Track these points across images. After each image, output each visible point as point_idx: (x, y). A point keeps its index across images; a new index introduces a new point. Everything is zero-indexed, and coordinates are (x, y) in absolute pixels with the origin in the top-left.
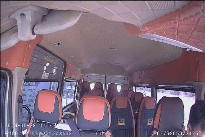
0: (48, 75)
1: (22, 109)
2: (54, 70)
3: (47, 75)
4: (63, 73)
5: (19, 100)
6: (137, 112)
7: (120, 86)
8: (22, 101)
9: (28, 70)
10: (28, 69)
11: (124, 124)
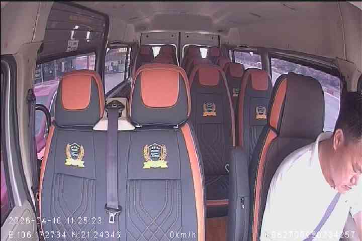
0: (78, 44)
1: (35, 112)
2: (89, 33)
3: (75, 43)
4: (103, 35)
5: (29, 99)
6: (237, 95)
7: (206, 50)
8: (34, 99)
9: (43, 44)
10: (41, 43)
11: (214, 114)
